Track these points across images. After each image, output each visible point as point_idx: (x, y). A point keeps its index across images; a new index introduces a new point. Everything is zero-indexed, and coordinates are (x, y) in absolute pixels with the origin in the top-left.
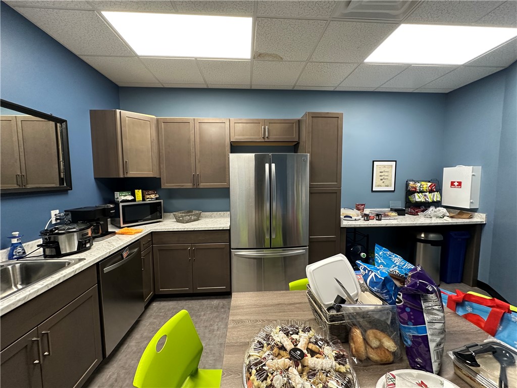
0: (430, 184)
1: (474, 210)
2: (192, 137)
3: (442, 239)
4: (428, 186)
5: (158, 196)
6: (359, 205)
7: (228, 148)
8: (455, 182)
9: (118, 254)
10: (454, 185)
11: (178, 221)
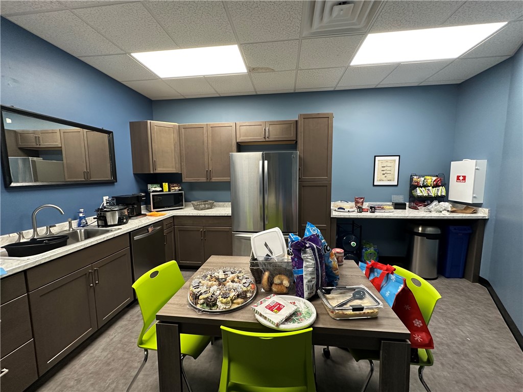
0: (434, 178)
1: (479, 205)
2: (206, 139)
3: (440, 233)
4: (433, 180)
5: (180, 188)
6: (357, 198)
7: (235, 147)
8: (460, 176)
9: (144, 229)
10: (460, 180)
11: (195, 209)
